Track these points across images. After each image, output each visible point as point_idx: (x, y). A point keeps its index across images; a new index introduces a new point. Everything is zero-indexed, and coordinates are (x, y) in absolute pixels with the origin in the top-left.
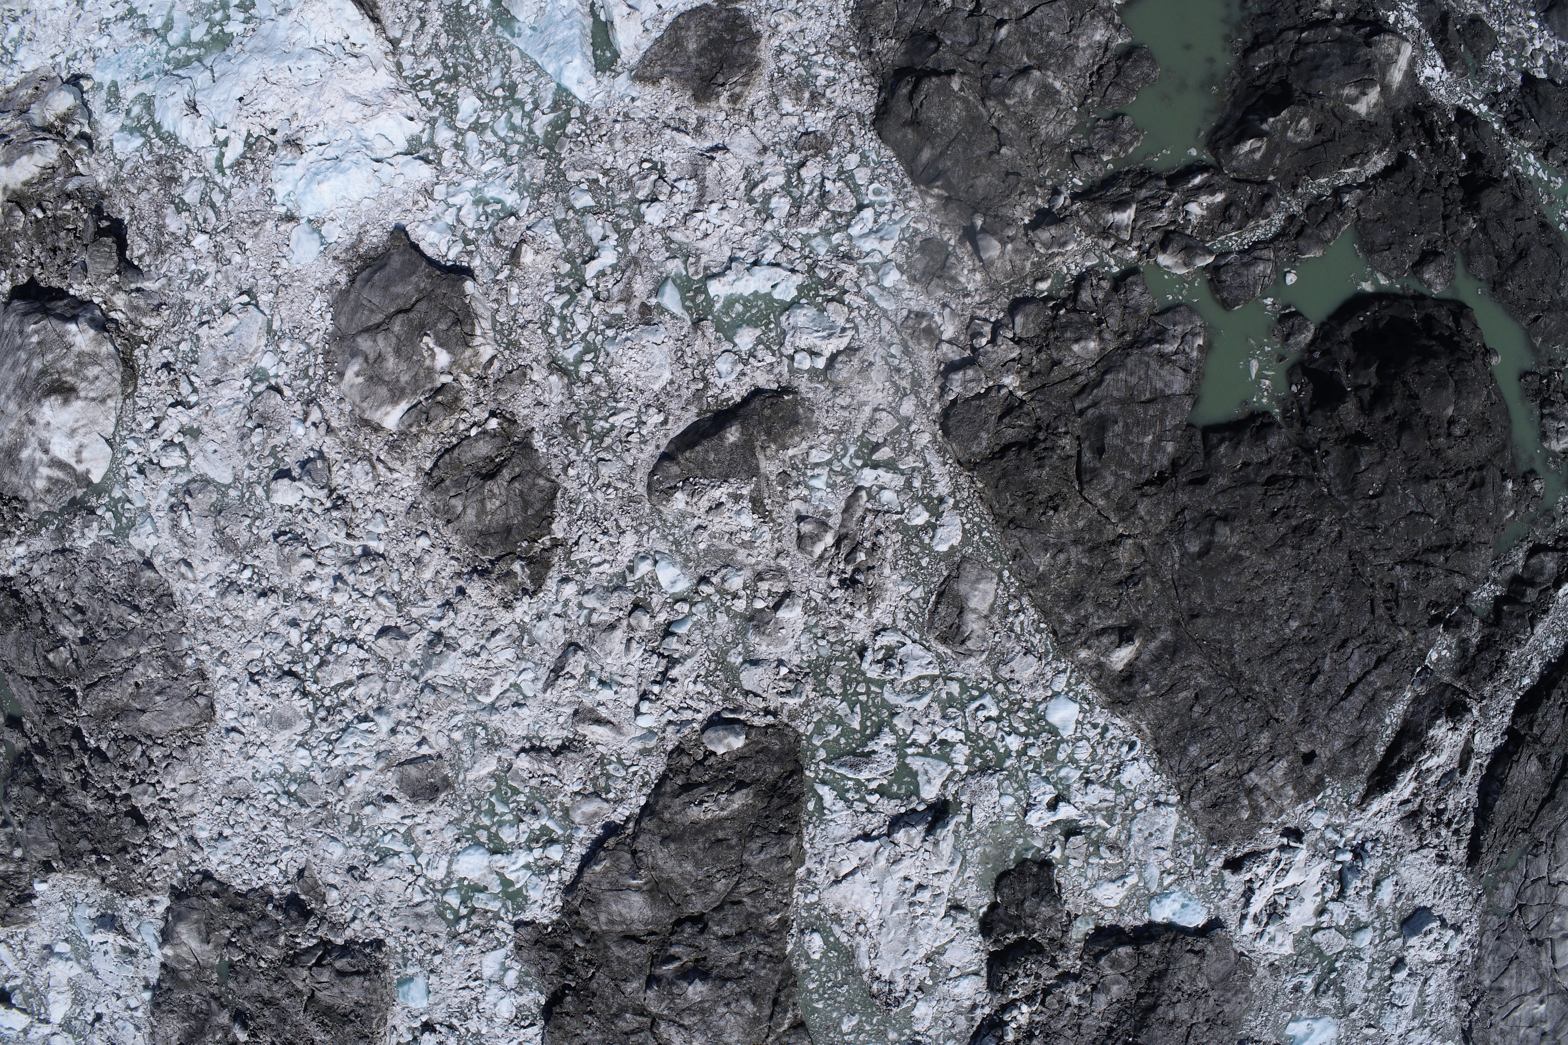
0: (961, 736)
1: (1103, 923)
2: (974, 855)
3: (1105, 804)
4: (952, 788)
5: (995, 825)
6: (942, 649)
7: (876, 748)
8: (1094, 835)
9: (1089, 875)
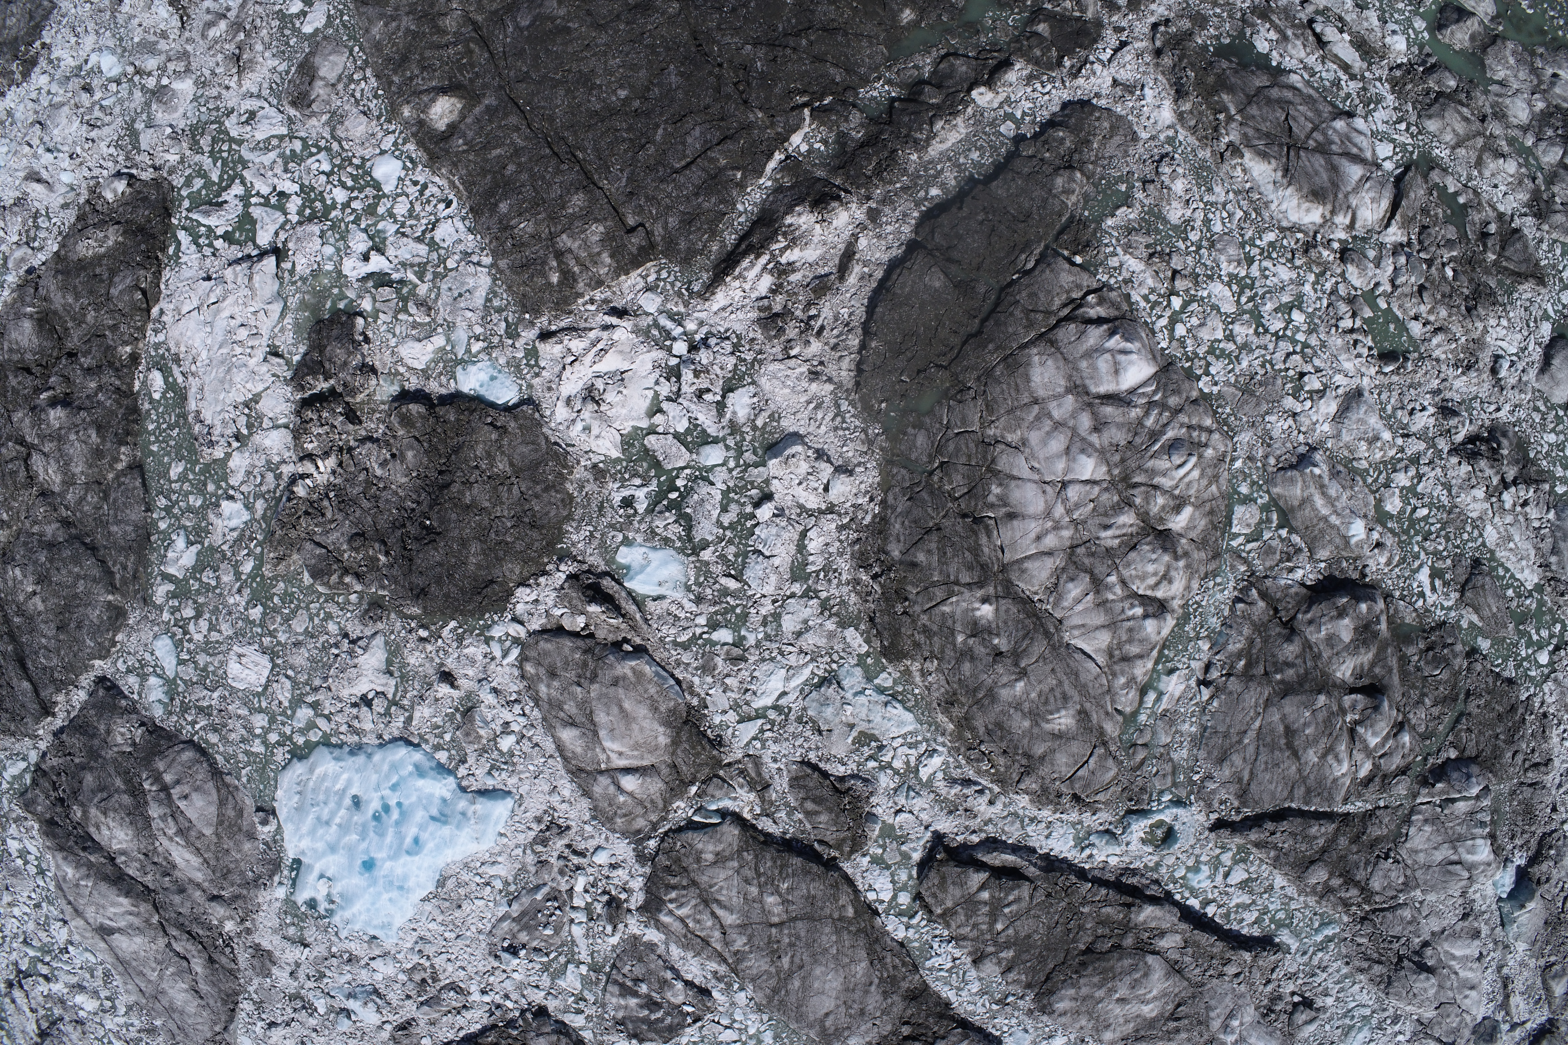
0: (296, 188)
1: (407, 385)
2: (293, 302)
3: (417, 260)
4: (282, 236)
5: (316, 273)
6: (292, 112)
7: (227, 198)
8: (405, 290)
9: (398, 332)
